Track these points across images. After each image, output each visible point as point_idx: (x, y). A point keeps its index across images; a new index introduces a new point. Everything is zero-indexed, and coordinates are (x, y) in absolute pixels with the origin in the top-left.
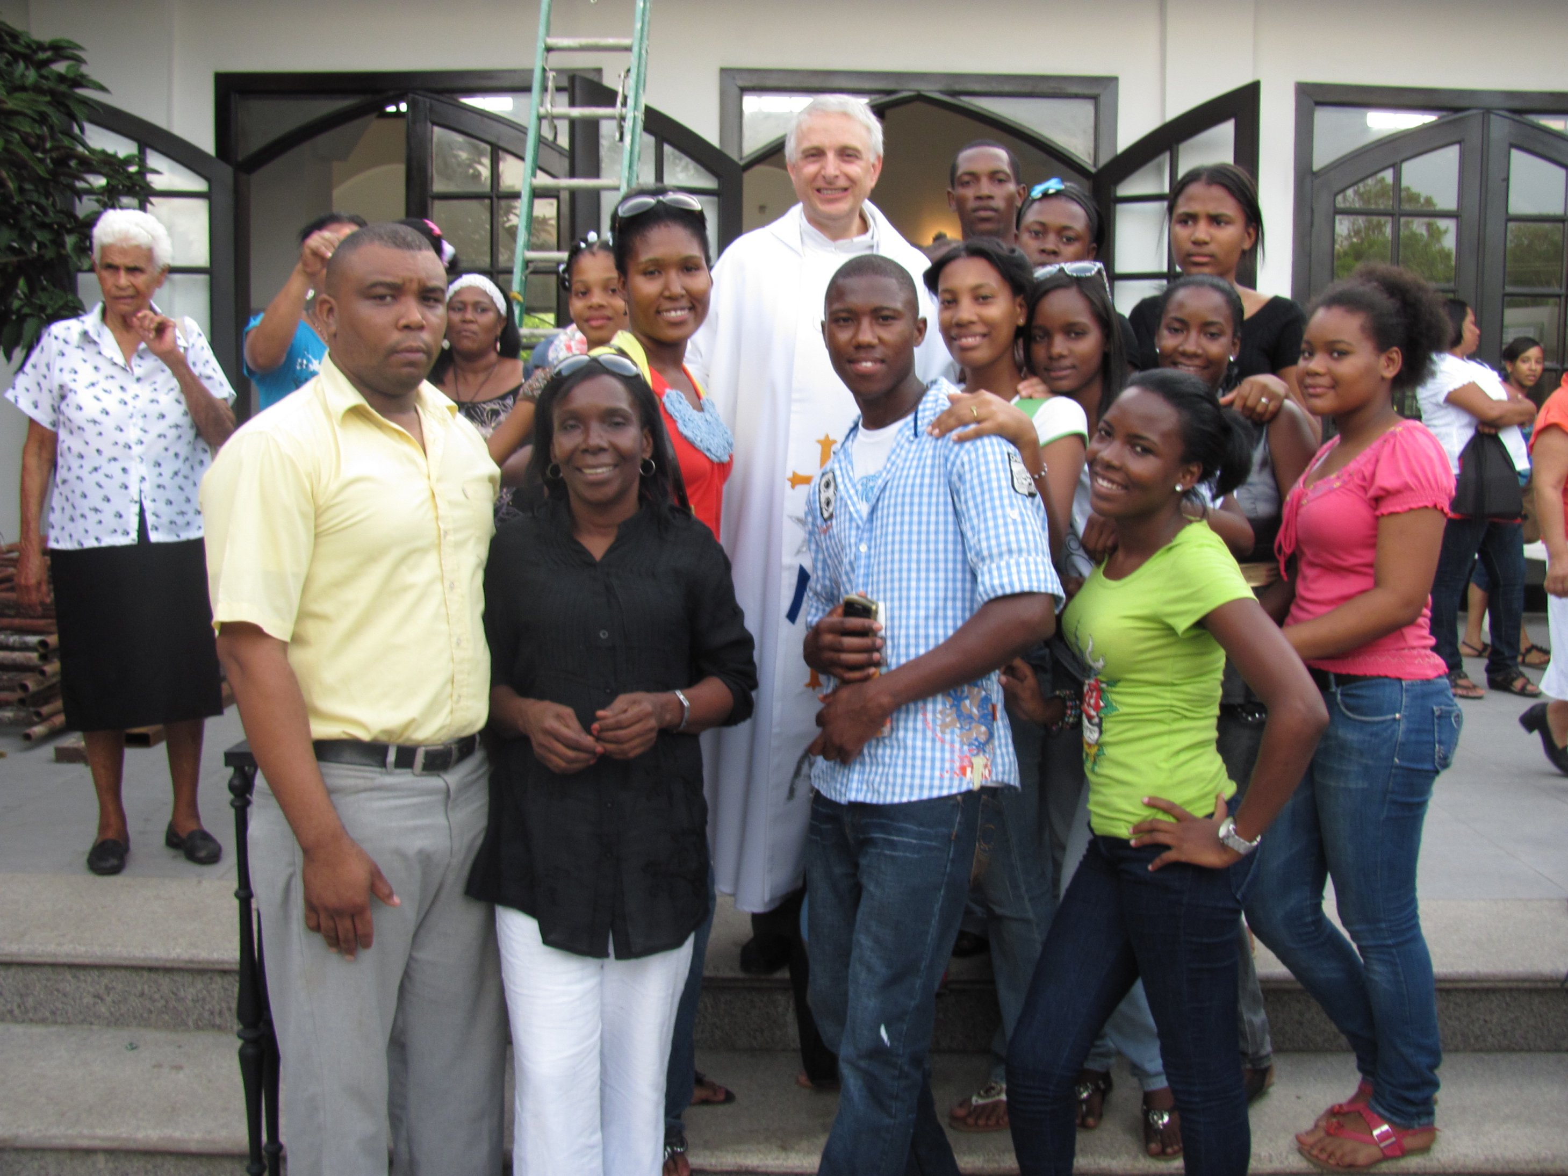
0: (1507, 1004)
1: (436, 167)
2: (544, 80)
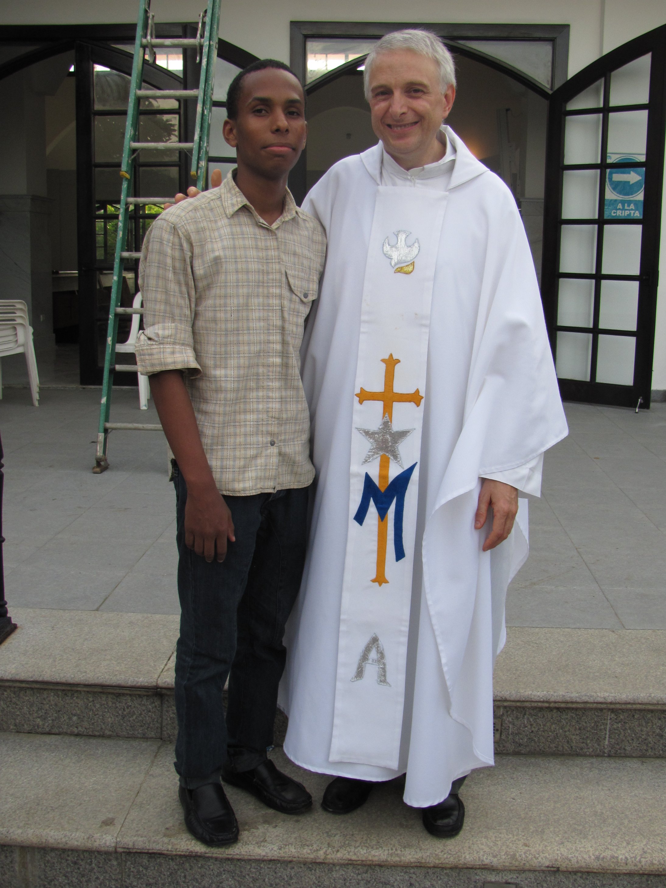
1: (96, 93)
2: (146, 19)
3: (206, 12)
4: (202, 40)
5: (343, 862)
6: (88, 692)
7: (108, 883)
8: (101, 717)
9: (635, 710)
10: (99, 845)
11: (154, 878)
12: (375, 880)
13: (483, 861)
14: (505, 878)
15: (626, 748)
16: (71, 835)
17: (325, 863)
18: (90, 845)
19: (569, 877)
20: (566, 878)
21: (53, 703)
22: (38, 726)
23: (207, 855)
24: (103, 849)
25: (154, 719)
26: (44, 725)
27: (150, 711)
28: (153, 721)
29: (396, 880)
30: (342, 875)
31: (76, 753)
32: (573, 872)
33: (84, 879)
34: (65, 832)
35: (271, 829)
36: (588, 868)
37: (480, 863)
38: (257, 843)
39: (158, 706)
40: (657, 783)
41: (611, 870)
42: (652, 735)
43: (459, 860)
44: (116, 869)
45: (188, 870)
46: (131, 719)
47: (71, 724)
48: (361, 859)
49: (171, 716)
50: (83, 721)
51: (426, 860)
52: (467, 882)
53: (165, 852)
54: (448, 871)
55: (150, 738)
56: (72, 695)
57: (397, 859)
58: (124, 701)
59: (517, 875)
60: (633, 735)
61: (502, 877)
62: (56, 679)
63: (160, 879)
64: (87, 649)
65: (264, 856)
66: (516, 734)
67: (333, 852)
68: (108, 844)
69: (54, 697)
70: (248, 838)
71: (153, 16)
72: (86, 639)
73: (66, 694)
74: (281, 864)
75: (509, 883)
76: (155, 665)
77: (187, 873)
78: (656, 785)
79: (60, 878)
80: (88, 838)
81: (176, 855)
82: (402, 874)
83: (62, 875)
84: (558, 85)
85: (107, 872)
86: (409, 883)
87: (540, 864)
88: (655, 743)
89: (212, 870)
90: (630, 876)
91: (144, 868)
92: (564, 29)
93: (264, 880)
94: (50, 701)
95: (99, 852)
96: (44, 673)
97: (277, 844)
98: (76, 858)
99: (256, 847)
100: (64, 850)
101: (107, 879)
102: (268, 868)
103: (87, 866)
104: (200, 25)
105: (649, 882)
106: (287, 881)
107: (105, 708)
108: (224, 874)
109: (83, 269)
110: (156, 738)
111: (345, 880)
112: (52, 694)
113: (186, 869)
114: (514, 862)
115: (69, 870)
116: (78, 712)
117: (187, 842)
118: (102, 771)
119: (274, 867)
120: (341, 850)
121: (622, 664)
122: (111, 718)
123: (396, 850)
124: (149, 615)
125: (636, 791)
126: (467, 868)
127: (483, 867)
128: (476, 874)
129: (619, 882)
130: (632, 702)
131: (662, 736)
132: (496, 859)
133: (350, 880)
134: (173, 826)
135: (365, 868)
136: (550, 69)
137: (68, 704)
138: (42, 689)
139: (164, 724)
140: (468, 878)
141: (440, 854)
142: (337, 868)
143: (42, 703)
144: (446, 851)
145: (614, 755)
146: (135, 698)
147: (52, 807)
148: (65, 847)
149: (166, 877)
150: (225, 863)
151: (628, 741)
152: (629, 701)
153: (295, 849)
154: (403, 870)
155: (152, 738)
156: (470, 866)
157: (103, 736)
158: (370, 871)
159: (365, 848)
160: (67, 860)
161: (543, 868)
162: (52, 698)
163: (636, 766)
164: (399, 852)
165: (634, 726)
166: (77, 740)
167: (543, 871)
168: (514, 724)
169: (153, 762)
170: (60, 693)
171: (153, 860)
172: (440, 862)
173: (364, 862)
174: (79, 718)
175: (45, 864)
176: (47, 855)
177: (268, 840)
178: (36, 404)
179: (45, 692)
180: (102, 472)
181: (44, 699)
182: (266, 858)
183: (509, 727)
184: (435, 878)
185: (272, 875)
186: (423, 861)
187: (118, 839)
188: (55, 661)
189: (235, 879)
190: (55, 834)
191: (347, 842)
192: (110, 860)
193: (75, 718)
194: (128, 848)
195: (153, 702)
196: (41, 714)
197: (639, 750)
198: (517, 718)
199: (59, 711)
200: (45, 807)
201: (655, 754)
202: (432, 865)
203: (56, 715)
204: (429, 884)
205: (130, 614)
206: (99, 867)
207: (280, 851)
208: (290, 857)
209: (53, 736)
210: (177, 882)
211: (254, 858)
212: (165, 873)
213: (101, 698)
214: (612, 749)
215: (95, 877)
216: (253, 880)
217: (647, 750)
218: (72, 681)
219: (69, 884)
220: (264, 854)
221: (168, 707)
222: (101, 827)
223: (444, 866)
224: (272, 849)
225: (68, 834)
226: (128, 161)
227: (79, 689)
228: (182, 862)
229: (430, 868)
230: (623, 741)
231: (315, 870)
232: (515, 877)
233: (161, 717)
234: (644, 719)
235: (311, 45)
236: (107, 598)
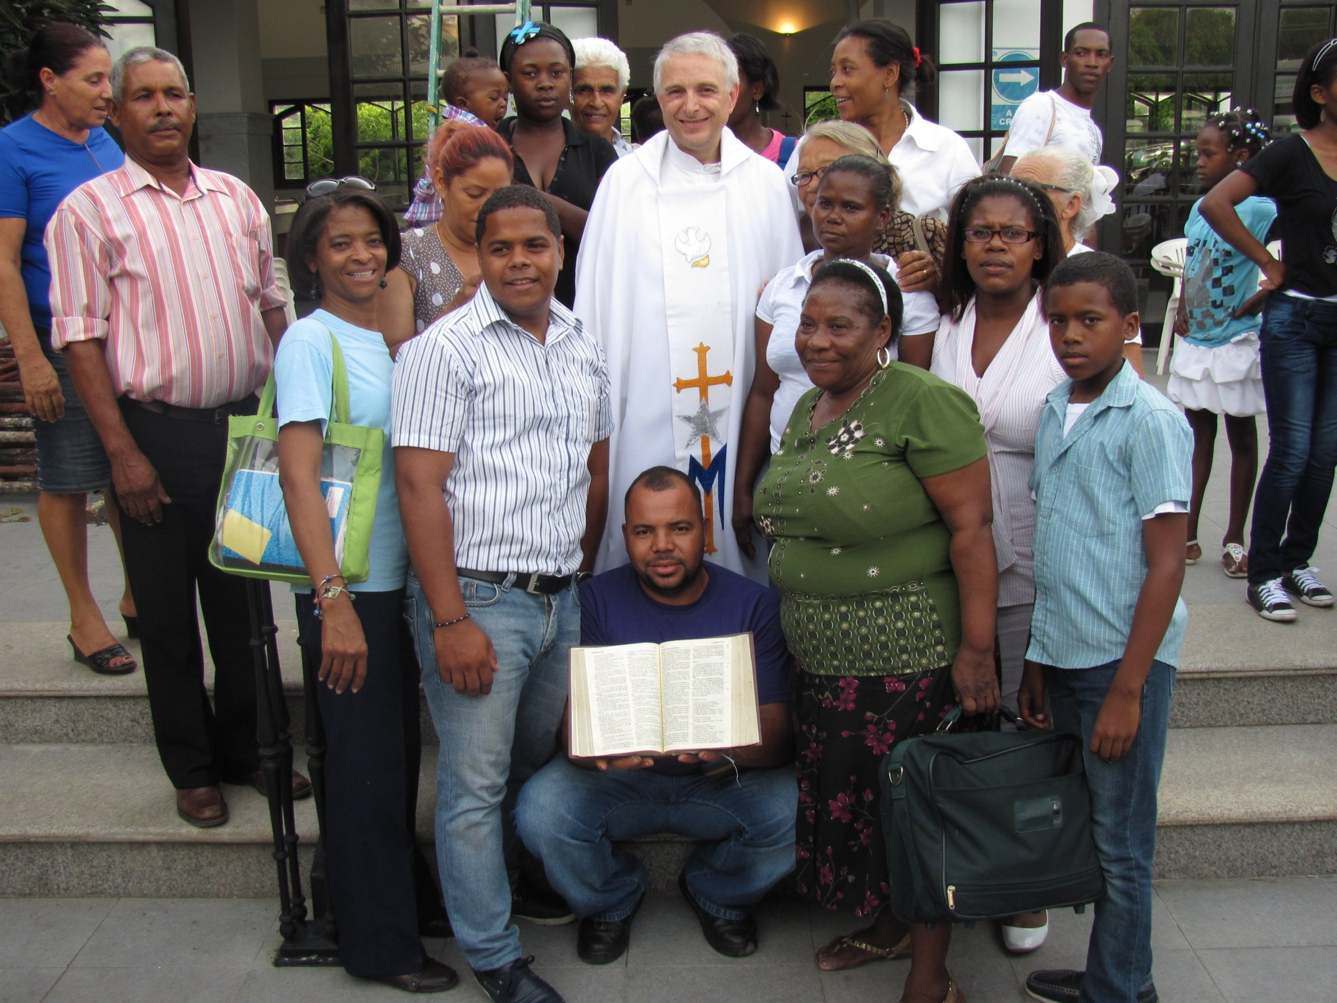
0: (1266, 688)
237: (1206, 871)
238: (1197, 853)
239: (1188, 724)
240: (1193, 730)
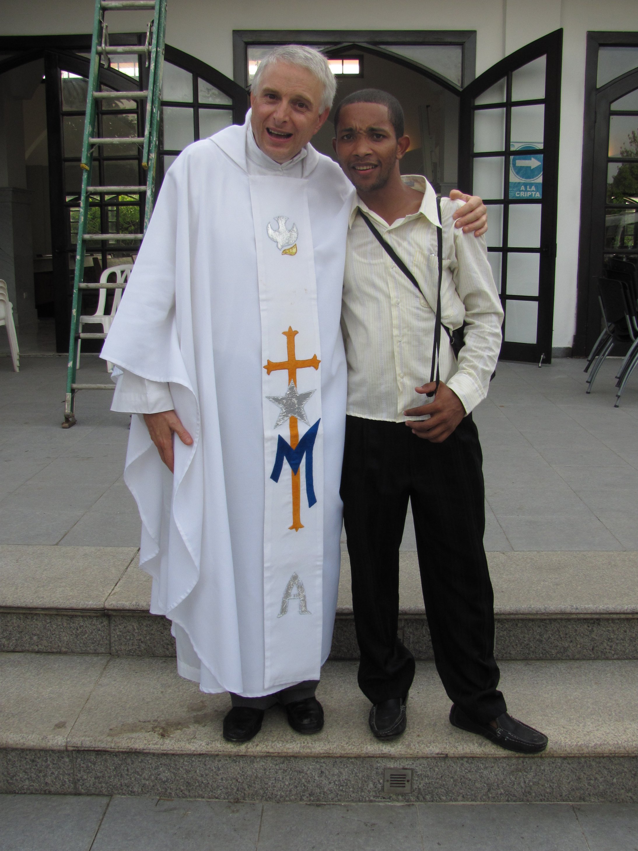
1: (64, 96)
2: (101, 29)
3: (153, 22)
4: (150, 47)
5: (262, 754)
6: (46, 614)
7: (62, 777)
8: (58, 636)
9: (518, 620)
10: (52, 745)
11: (101, 772)
12: (291, 770)
13: (382, 750)
14: (402, 764)
15: (512, 652)
16: (28, 737)
17: (246, 756)
18: (45, 745)
19: (456, 762)
20: (454, 763)
21: (16, 625)
22: (4, 646)
23: (145, 751)
24: (55, 748)
25: (103, 637)
26: (9, 644)
27: (99, 630)
28: (103, 639)
29: (309, 769)
30: (263, 766)
31: (36, 667)
32: (460, 757)
33: (41, 775)
34: (23, 735)
35: (201, 728)
36: (471, 754)
37: (380, 752)
38: (188, 740)
39: (106, 625)
40: (536, 681)
41: (492, 755)
42: (533, 641)
43: (362, 751)
44: (68, 766)
45: (130, 764)
46: (83, 637)
47: (33, 643)
48: (276, 751)
49: (118, 634)
50: (42, 640)
51: (333, 751)
52: (369, 769)
53: (109, 749)
54: (353, 760)
55: (101, 653)
56: (32, 617)
57: (309, 751)
58: (77, 622)
59: (413, 762)
60: (517, 641)
61: (400, 764)
62: (17, 604)
63: (106, 772)
64: (46, 578)
65: (194, 751)
66: (416, 643)
67: (254, 746)
68: (59, 743)
69: (16, 620)
70: (180, 736)
71: (107, 27)
72: (46, 570)
73: (26, 617)
74: (210, 757)
75: (406, 769)
76: (103, 590)
77: (129, 767)
78: (535, 682)
79: (21, 774)
80: (43, 739)
81: (118, 752)
82: (314, 763)
83: (22, 771)
84: (467, 83)
85: (60, 768)
86: (320, 771)
87: (431, 752)
88: (535, 647)
89: (151, 764)
90: (508, 759)
91: (93, 764)
92: (471, 34)
93: (196, 772)
94: (13, 623)
95: (53, 751)
96: (7, 599)
97: (205, 741)
98: (33, 757)
99: (187, 743)
100: (23, 750)
101: (61, 774)
102: (199, 761)
103: (44, 763)
104: (148, 34)
105: (525, 764)
106: (215, 772)
107: (61, 628)
108: (161, 767)
109: (57, 251)
110: (106, 654)
111: (265, 769)
112: (15, 617)
113: (128, 764)
114: (409, 751)
115: (28, 767)
116: (38, 632)
117: (128, 741)
118: (57, 682)
119: (203, 760)
120: (260, 744)
121: (509, 581)
122: (67, 636)
123: (308, 743)
124: (102, 548)
125: (517, 689)
126: (369, 757)
127: (382, 755)
128: (377, 761)
129: (500, 764)
130: (515, 612)
131: (542, 641)
132: (393, 749)
133: (270, 770)
134: (117, 727)
135: (282, 760)
136: (460, 69)
137: (28, 625)
138: (5, 613)
139: (112, 641)
140: (371, 766)
141: (345, 745)
142: (258, 760)
143: (6, 626)
144: (350, 743)
145: (501, 659)
146: (86, 619)
147: (12, 714)
148: (22, 747)
149: (112, 770)
150: (161, 757)
151: (513, 646)
152: (512, 611)
153: (220, 744)
154: (314, 760)
155: (103, 653)
156: (372, 755)
157: (60, 653)
158: (286, 762)
159: (281, 742)
160: (26, 759)
161: (434, 755)
162: (15, 621)
163: (519, 667)
164: (310, 745)
165: (518, 633)
166: (38, 656)
167: (435, 758)
168: (414, 634)
169: (102, 673)
170: (22, 616)
171: (100, 756)
172: (345, 752)
173: (280, 754)
174: (39, 637)
175: (7, 763)
176: (9, 755)
177: (197, 737)
178: (17, 370)
179: (9, 616)
180: (70, 426)
181: (8, 622)
182: (195, 752)
183: (410, 637)
184: (342, 766)
185: (203, 767)
186: (331, 752)
187: (68, 740)
188: (17, 589)
189: (171, 771)
190: (14, 736)
191: (266, 737)
192: (63, 758)
193: (35, 638)
194: (77, 747)
195: (102, 623)
196: (6, 635)
197: (522, 653)
198: (417, 629)
199: (21, 632)
200: (6, 714)
201: (536, 657)
202: (338, 755)
203: (19, 635)
204: (338, 771)
205: (85, 548)
206: (54, 764)
207: (208, 747)
208: (216, 751)
209: (17, 654)
210: (121, 775)
211: (185, 752)
212: (111, 768)
213: (57, 620)
214: (499, 653)
215: (51, 772)
216: (187, 772)
217: (529, 654)
218: (31, 606)
219: (28, 779)
220: (193, 749)
221: (115, 626)
222: (54, 729)
223: (349, 756)
224: (201, 745)
225: (25, 736)
226: (87, 155)
227: (38, 612)
228: (124, 757)
229: (337, 757)
230: (508, 646)
231: (239, 762)
232: (411, 763)
233: (109, 634)
234: (526, 627)
235: (252, 51)
236: (66, 534)
237: (623, 797)
238: (615, 780)
239: (615, 656)
240: (619, 662)
